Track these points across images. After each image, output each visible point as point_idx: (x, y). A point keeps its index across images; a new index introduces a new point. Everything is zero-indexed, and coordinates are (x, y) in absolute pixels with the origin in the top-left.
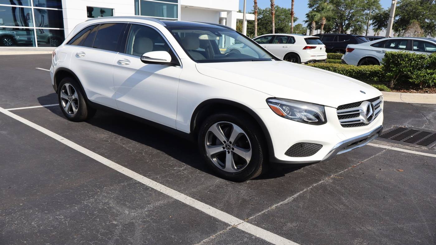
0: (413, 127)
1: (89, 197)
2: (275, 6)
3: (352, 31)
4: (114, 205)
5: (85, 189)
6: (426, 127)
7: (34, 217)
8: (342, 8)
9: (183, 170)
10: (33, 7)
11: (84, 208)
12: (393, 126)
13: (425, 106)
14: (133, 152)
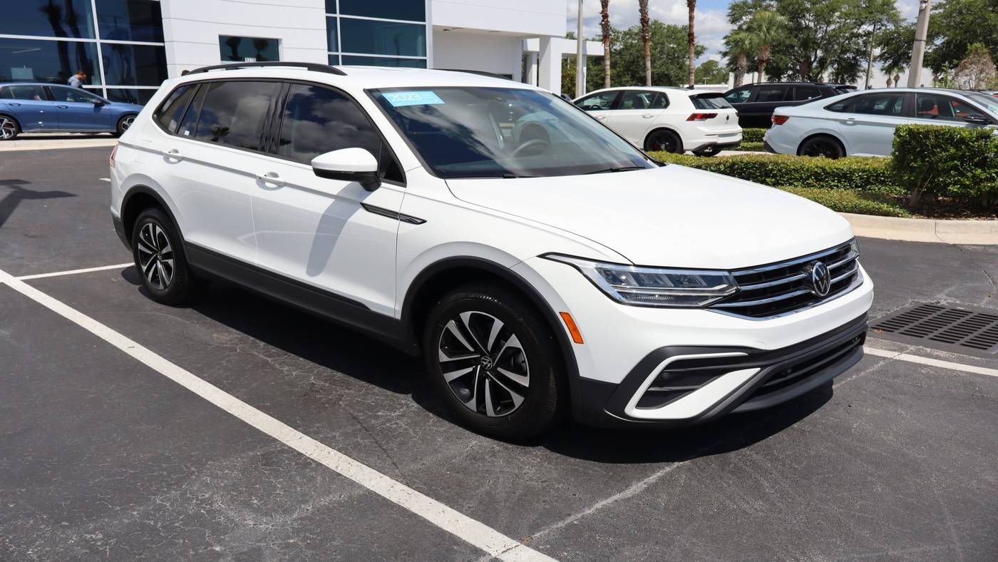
0: (958, 302)
1: (169, 486)
2: (650, 22)
3: (832, 73)
4: (223, 506)
5: (164, 466)
6: (989, 303)
7: (35, 536)
8: (807, 22)
9: (399, 417)
10: (98, 41)
11: (152, 512)
12: (910, 301)
13: (992, 250)
14: (287, 375)
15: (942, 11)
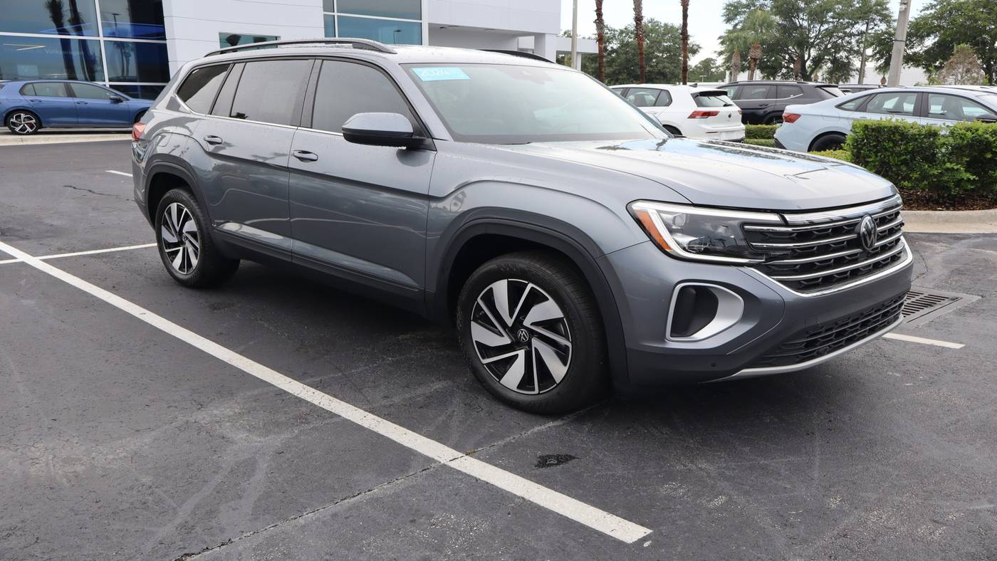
2: (645, 21)
10: (102, 39)
15: (933, 11)
